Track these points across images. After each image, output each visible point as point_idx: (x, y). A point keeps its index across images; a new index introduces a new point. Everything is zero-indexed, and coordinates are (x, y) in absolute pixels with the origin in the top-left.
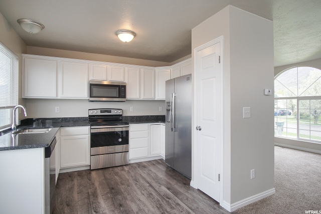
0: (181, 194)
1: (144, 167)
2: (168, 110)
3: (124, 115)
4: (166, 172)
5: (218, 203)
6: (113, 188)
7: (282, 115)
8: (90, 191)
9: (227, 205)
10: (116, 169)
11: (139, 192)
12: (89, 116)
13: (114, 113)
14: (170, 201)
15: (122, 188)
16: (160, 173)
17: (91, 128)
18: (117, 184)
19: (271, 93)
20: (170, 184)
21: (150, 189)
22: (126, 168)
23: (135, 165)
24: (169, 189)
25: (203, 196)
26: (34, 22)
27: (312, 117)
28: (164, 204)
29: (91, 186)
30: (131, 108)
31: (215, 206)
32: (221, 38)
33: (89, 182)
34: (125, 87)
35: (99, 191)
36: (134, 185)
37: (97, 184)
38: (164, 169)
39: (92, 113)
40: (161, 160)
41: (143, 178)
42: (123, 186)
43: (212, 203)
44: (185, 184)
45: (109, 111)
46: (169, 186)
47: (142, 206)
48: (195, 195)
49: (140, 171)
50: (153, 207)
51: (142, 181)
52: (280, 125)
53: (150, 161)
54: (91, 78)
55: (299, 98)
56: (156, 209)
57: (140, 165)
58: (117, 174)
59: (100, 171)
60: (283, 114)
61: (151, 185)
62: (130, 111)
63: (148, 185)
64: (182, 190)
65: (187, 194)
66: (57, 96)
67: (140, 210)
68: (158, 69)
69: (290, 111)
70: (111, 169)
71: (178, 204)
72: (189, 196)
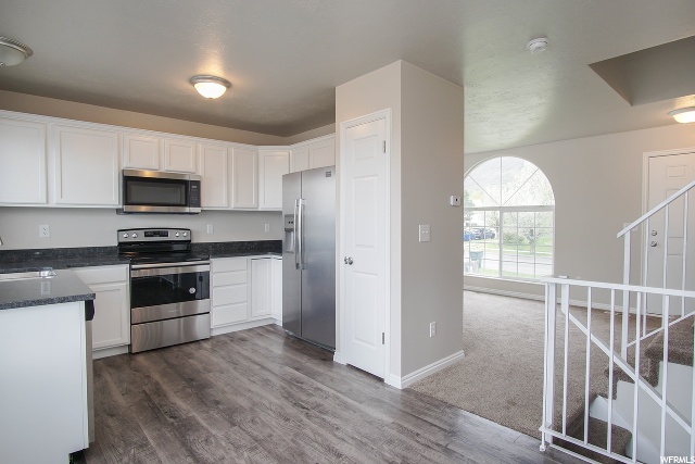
0: (320, 374)
1: (243, 340)
2: (288, 231)
3: (194, 241)
4: (286, 344)
5: (380, 380)
6: (192, 380)
7: (479, 238)
8: (146, 388)
9: (395, 381)
10: (185, 348)
11: (245, 380)
12: (120, 244)
13: (173, 236)
14: (304, 386)
15: (210, 377)
16: (276, 347)
17: (131, 269)
18: (199, 372)
19: (459, 203)
20: (298, 362)
21: (264, 372)
22: (206, 345)
23: (223, 339)
24: (297, 369)
25: (357, 373)
26: (9, 42)
27: (527, 241)
28: (294, 391)
29: (146, 381)
30: (209, 228)
31: (378, 384)
32: (387, 112)
33: (138, 374)
34: (198, 183)
35: (165, 387)
36: (231, 369)
37: (156, 377)
38: (281, 341)
39: (125, 237)
40: (273, 326)
41: (247, 358)
42: (211, 374)
43: (372, 382)
44: (324, 360)
45: (163, 232)
46: (297, 365)
47: (256, 399)
48: (343, 373)
49: (236, 347)
50: (277, 398)
51: (245, 363)
52: (476, 256)
53: (250, 330)
54: (125, 165)
55: (502, 209)
56: (283, 399)
57: (231, 337)
58: (190, 356)
59: (153, 354)
60: (481, 235)
61: (263, 367)
62: (205, 232)
63: (258, 367)
64: (321, 368)
65: (329, 373)
66: (47, 202)
67: (255, 404)
68: (264, 150)
69: (494, 230)
70: (175, 349)
71: (319, 389)
72: (335, 376)
